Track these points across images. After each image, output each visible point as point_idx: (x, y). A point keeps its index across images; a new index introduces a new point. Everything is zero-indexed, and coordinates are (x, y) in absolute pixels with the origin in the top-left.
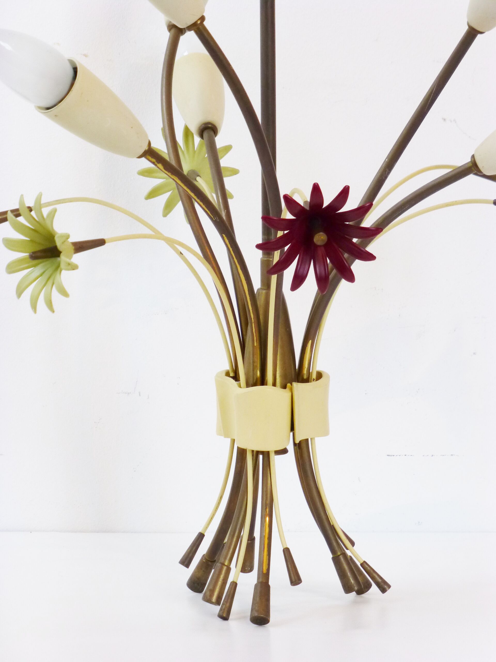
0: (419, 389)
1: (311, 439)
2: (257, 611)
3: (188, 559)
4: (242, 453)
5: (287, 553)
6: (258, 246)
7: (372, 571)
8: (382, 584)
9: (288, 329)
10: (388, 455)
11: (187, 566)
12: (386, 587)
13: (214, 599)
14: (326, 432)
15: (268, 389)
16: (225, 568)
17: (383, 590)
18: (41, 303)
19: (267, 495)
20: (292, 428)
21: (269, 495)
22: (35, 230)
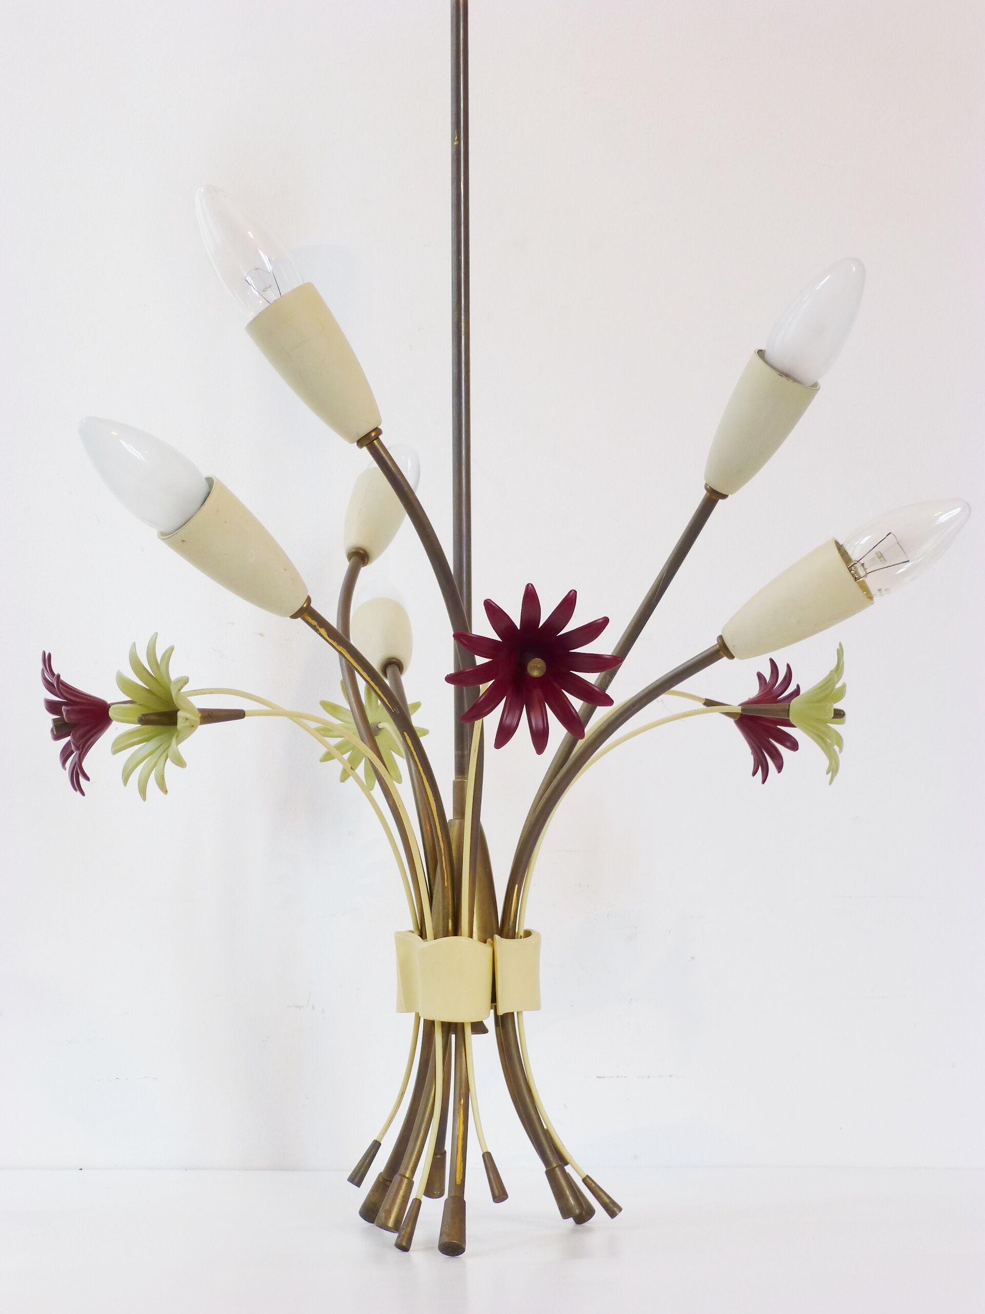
0: (631, 1000)
1: (517, 1012)
2: (448, 1235)
3: (359, 1175)
4: (430, 1025)
5: (488, 1159)
6: (449, 679)
7: (597, 1190)
8: (611, 1205)
9: (488, 870)
10: (598, 1077)
11: (358, 1184)
12: (615, 1209)
13: (391, 1223)
14: (536, 1006)
15: (462, 941)
16: (406, 1181)
17: (613, 1214)
18: (152, 784)
19: (461, 1083)
20: (494, 999)
21: (463, 1085)
22: (149, 691)
